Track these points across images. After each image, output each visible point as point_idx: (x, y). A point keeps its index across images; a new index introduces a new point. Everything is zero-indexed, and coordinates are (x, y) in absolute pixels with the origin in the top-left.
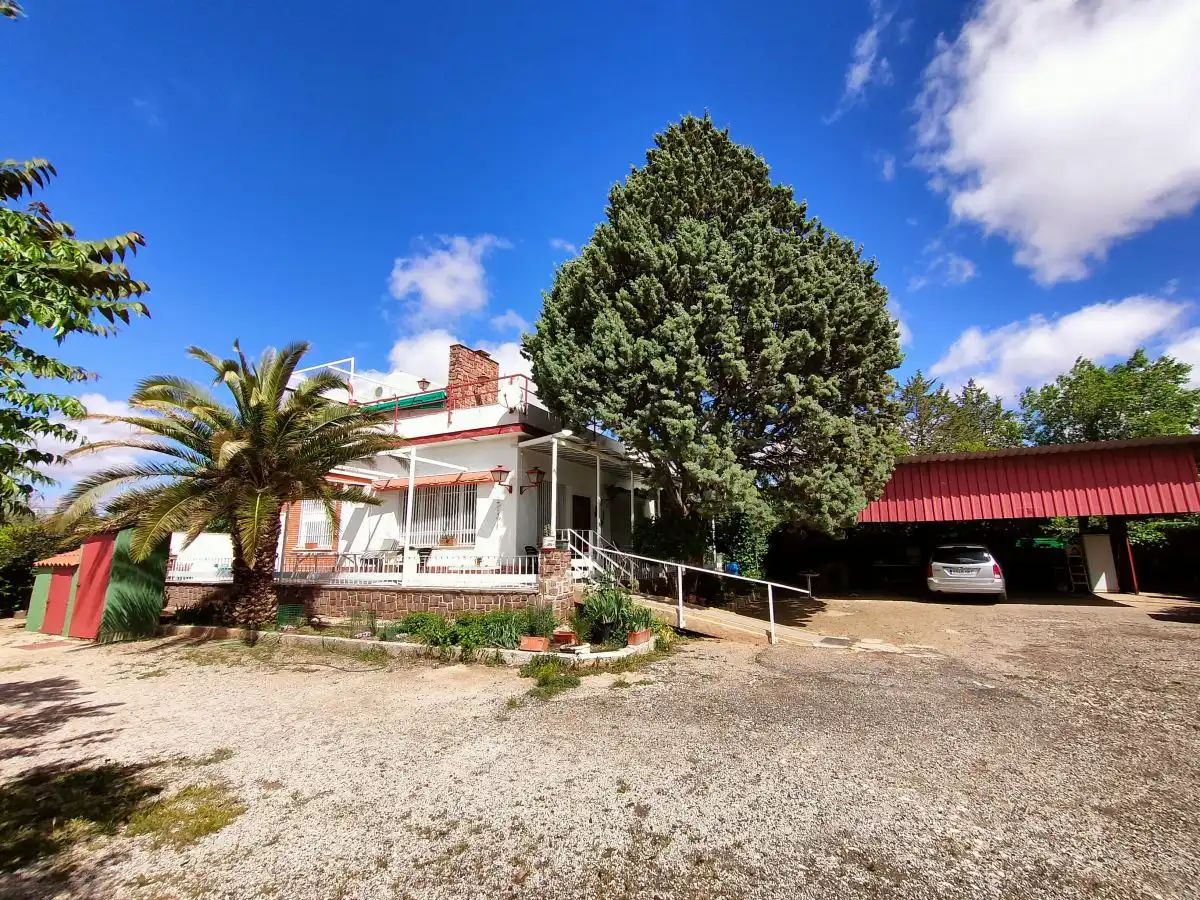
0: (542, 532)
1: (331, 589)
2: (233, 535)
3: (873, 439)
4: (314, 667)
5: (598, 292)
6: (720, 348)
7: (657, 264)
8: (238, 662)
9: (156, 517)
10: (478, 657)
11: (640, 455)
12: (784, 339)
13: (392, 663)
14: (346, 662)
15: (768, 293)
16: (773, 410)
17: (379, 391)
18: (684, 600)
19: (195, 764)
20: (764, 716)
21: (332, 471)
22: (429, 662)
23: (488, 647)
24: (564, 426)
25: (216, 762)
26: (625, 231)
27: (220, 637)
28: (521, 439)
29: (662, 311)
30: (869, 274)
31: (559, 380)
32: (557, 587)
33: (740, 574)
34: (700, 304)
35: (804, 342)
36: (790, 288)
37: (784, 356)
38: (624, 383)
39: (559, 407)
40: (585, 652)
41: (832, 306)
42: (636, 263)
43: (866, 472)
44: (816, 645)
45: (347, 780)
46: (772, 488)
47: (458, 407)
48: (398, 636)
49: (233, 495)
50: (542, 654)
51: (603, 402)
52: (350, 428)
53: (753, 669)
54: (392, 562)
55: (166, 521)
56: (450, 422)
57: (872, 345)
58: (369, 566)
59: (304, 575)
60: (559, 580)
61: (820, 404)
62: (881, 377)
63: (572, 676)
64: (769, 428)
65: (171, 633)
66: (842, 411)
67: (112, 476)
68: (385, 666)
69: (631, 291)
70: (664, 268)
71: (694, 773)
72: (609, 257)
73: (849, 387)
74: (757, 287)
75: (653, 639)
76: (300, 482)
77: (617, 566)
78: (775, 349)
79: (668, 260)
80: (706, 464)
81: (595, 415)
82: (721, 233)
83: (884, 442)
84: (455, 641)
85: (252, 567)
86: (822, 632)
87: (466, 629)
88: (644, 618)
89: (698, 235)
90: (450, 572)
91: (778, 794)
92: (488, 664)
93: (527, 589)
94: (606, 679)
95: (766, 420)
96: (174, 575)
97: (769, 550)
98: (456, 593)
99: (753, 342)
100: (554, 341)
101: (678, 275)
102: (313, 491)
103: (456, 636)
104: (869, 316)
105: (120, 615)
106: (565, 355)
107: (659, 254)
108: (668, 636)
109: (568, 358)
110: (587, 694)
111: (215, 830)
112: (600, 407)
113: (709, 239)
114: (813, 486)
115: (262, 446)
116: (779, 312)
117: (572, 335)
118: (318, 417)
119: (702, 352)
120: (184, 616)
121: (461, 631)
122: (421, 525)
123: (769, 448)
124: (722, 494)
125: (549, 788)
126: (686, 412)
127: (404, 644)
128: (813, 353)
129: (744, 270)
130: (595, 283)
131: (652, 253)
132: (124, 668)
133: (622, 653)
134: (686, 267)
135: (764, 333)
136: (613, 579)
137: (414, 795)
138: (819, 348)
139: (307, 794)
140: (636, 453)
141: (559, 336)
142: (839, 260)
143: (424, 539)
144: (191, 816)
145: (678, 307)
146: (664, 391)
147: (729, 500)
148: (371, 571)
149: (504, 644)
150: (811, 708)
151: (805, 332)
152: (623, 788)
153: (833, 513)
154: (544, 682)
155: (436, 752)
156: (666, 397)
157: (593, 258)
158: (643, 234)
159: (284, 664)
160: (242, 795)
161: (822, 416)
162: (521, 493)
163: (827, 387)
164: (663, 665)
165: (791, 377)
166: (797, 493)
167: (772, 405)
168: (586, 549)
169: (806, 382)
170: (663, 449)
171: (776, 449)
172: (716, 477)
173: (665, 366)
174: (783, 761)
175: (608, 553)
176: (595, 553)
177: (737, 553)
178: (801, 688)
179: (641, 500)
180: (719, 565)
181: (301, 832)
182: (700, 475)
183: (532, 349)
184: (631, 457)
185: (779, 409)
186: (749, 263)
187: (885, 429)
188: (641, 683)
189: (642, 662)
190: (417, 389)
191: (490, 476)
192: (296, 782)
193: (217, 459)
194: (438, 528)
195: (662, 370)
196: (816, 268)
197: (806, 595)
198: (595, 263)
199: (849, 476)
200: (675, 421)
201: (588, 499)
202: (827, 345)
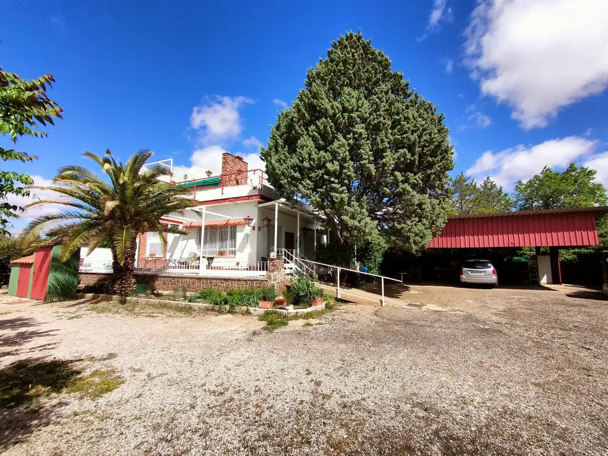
0: (270, 250)
1: (163, 277)
2: (112, 249)
3: (437, 206)
4: (156, 315)
5: (300, 127)
6: (361, 158)
7: (331, 112)
8: (117, 312)
9: (72, 240)
10: (238, 311)
11: (320, 212)
12: (395, 153)
13: (194, 313)
14: (172, 313)
15: (387, 130)
16: (388, 190)
17: (186, 176)
18: (340, 285)
19: (99, 360)
20: (378, 340)
21: (162, 217)
22: (213, 313)
23: (243, 306)
24: (281, 196)
25: (109, 359)
26: (315, 94)
27: (108, 300)
28: (260, 203)
29: (333, 137)
30: (440, 121)
31: (279, 173)
32: (277, 277)
33: (368, 272)
34: (351, 134)
35: (404, 155)
36: (399, 127)
37: (394, 162)
38: (313, 175)
39: (279, 187)
40: (291, 309)
41: (420, 137)
42: (320, 112)
43: (433, 223)
44: (404, 307)
45: (173, 368)
46: (386, 230)
47: (227, 186)
48: (197, 300)
49: (112, 229)
50: (269, 309)
51: (302, 184)
52: (172, 196)
53: (374, 317)
54: (194, 264)
55: (77, 242)
56: (223, 193)
57: (439, 158)
58: (182, 266)
59: (149, 270)
60: (278, 274)
61: (411, 187)
62: (443, 174)
63: (284, 320)
64: (385, 200)
65: (82, 297)
66: (422, 191)
67: (48, 218)
68: (191, 314)
69: (317, 127)
70: (335, 115)
71: (343, 366)
72: (306, 108)
73: (427, 179)
74: (382, 126)
75: (324, 303)
76: (146, 223)
77: (307, 267)
78: (390, 158)
79: (337, 111)
80: (353, 217)
81: (297, 191)
82: (365, 96)
83: (442, 208)
84: (226, 303)
85: (122, 265)
86: (407, 301)
87: (232, 297)
88: (320, 293)
89: (353, 97)
90: (223, 269)
91: (383, 377)
92: (242, 314)
93: (262, 278)
94: (301, 322)
95: (384, 195)
96: (82, 269)
97: (383, 261)
98: (226, 280)
99: (378, 154)
100: (277, 152)
101: (342, 119)
102: (153, 227)
103: (227, 301)
104: (439, 142)
105: (56, 288)
106: (282, 159)
107: (332, 107)
108: (332, 302)
109: (284, 161)
110: (291, 329)
111: (110, 391)
112: (300, 187)
113: (358, 99)
114: (406, 229)
115: (126, 204)
116: (392, 139)
117: (286, 149)
118: (154, 190)
119: (352, 159)
120: (88, 289)
121: (229, 298)
122: (208, 245)
123: (385, 210)
124: (361, 233)
125: (273, 373)
126: (343, 191)
127: (200, 304)
128: (409, 161)
129: (375, 116)
130: (299, 122)
131: (328, 106)
132: (60, 314)
133: (309, 310)
134: (346, 115)
135: (384, 150)
136: (305, 274)
137: (207, 376)
138: (412, 159)
139: (154, 374)
140: (318, 211)
141: (280, 149)
142: (425, 113)
143: (210, 253)
144: (98, 384)
145: (340, 136)
146: (332, 179)
147: (364, 236)
148: (183, 268)
149: (250, 305)
150: (400, 337)
151: (406, 150)
152: (309, 373)
153: (415, 243)
154: (270, 323)
155: (217, 356)
156: (333, 182)
157: (298, 108)
158: (324, 96)
159: (141, 313)
160: (123, 375)
161: (412, 194)
162: (259, 230)
163: (415, 179)
164: (329, 316)
165: (397, 173)
166: (398, 233)
167: (387, 188)
168: (292, 259)
169: (405, 176)
170: (331, 209)
171: (389, 210)
172: (357, 224)
173: (333, 167)
174: (386, 361)
175: (302, 261)
176: (296, 261)
177: (367, 262)
178: (396, 328)
179: (320, 235)
180: (358, 268)
181: (152, 392)
182: (349, 223)
183: (265, 156)
184: (315, 213)
185: (391, 189)
186: (378, 113)
187: (444, 201)
188: (318, 324)
189: (319, 314)
190: (205, 176)
191: (243, 221)
192: (149, 369)
193: (103, 211)
194: (216, 247)
195: (331, 169)
196: (413, 117)
197: (400, 283)
198: (299, 111)
199: (424, 225)
200: (337, 195)
201: (293, 234)
202: (416, 157)
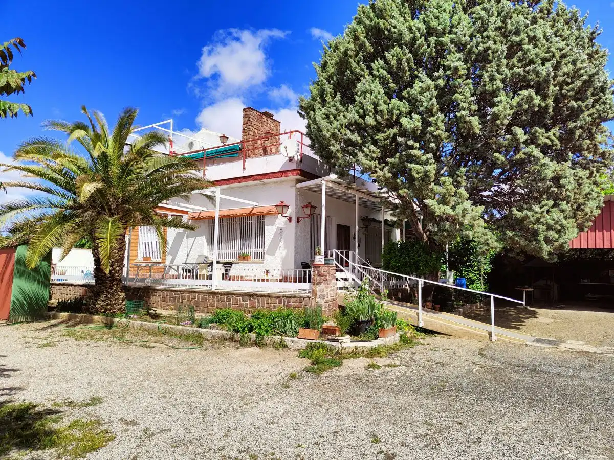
0: (314, 252)
1: (162, 291)
2: (94, 250)
3: (586, 181)
4: (152, 344)
5: (358, 63)
6: (457, 108)
7: (408, 37)
8: (101, 339)
9: (41, 238)
10: (268, 342)
11: (390, 194)
12: (513, 98)
13: (206, 344)
14: (175, 342)
15: (500, 60)
16: (501, 158)
17: (191, 144)
18: (423, 306)
19: (79, 406)
20: (484, 395)
21: (160, 205)
22: (233, 344)
23: (275, 335)
24: (331, 170)
25: (92, 405)
26: (381, 11)
27: (88, 321)
28: (299, 181)
29: (411, 76)
30: (591, 39)
31: (328, 135)
32: (325, 293)
33: (467, 287)
34: (441, 71)
35: (529, 100)
36: (520, 53)
37: (512, 112)
38: (380, 136)
39: (327, 156)
40: (347, 342)
41: (556, 68)
42: (390, 38)
43: (578, 208)
44: (528, 343)
45: (179, 422)
46: (498, 220)
47: (250, 157)
48: (210, 325)
49: (92, 222)
50: (314, 341)
51: (363, 152)
52: (172, 173)
53: (478, 359)
54: (204, 272)
55: (48, 241)
56: (244, 168)
57: (590, 101)
58: (188, 274)
59: (143, 280)
60: (327, 288)
61: (541, 152)
62: (597, 128)
63: (337, 359)
64: (497, 172)
65: (55, 317)
66: (560, 157)
67: (11, 208)
68: (202, 346)
69: (387, 62)
70: (414, 40)
71: (429, 432)
72: (367, 33)
73: (567, 137)
74: (491, 54)
75: (398, 334)
76: (138, 213)
77: (371, 279)
78: (504, 105)
79: (418, 35)
80: (443, 201)
81: (356, 162)
82: (463, 8)
83: (595, 183)
84: (251, 330)
85: (107, 272)
86: (534, 334)
87: (259, 322)
88: (392, 319)
89: (444, 11)
90: (246, 280)
91: (495, 453)
92: (275, 347)
93: (302, 293)
94: (362, 362)
95: (494, 165)
96: (54, 278)
97: (492, 269)
98: (250, 296)
99: (485, 99)
100: (324, 102)
101: (425, 46)
102: (147, 220)
103: (252, 327)
104: (590, 76)
105: (22, 304)
106: (332, 114)
107: (410, 29)
108: (410, 332)
109: (335, 117)
110: (348, 372)
111: (95, 450)
112: (361, 156)
113: (453, 13)
114: (532, 219)
115: (110, 187)
116: (509, 75)
117: (338, 98)
118: (149, 165)
119: (441, 110)
120: (64, 306)
121: (255, 323)
122: (224, 245)
123: (496, 188)
124: (456, 224)
125: (321, 437)
126: (428, 160)
127: (214, 331)
128: (537, 109)
129: (480, 40)
130: (356, 56)
131: (403, 28)
132: (27, 340)
133: (374, 344)
134: (432, 40)
135: (494, 94)
136: (367, 288)
137: (226, 436)
138: (543, 105)
139: (153, 430)
140: (387, 192)
141: (328, 99)
142: (566, 27)
143: (227, 256)
144: (80, 440)
145: (422, 74)
146: (410, 143)
147: (460, 230)
148: (189, 278)
149: (286, 333)
150: (523, 391)
151: (531, 91)
152: (376, 440)
153: (548, 241)
154: (316, 362)
155: (240, 407)
156: (412, 148)
157: (355, 35)
158: (396, 13)
159: (132, 342)
160: (111, 428)
161: (543, 161)
162: (298, 222)
163: (548, 138)
164: (405, 354)
165: (518, 130)
166: (518, 225)
167: (500, 153)
168: (347, 266)
169: (530, 133)
170: (408, 189)
171: (502, 189)
172: (449, 211)
173: (411, 123)
174: (500, 429)
175: (364, 268)
176: (354, 268)
177: (465, 271)
178: (515, 376)
179: (390, 228)
180: (451, 280)
181: (151, 455)
182: (437, 210)
183: (306, 110)
184: (383, 195)
185: (506, 155)
186: (485, 34)
187: (597, 172)
188: (389, 366)
189: (391, 351)
190: (219, 143)
191: (275, 210)
192: (145, 422)
193: (79, 196)
194: (236, 248)
195: (409, 126)
196: (545, 36)
197: (522, 304)
198: (356, 38)
199: (563, 211)
200: (419, 167)
201: (349, 227)
202: (550, 102)
